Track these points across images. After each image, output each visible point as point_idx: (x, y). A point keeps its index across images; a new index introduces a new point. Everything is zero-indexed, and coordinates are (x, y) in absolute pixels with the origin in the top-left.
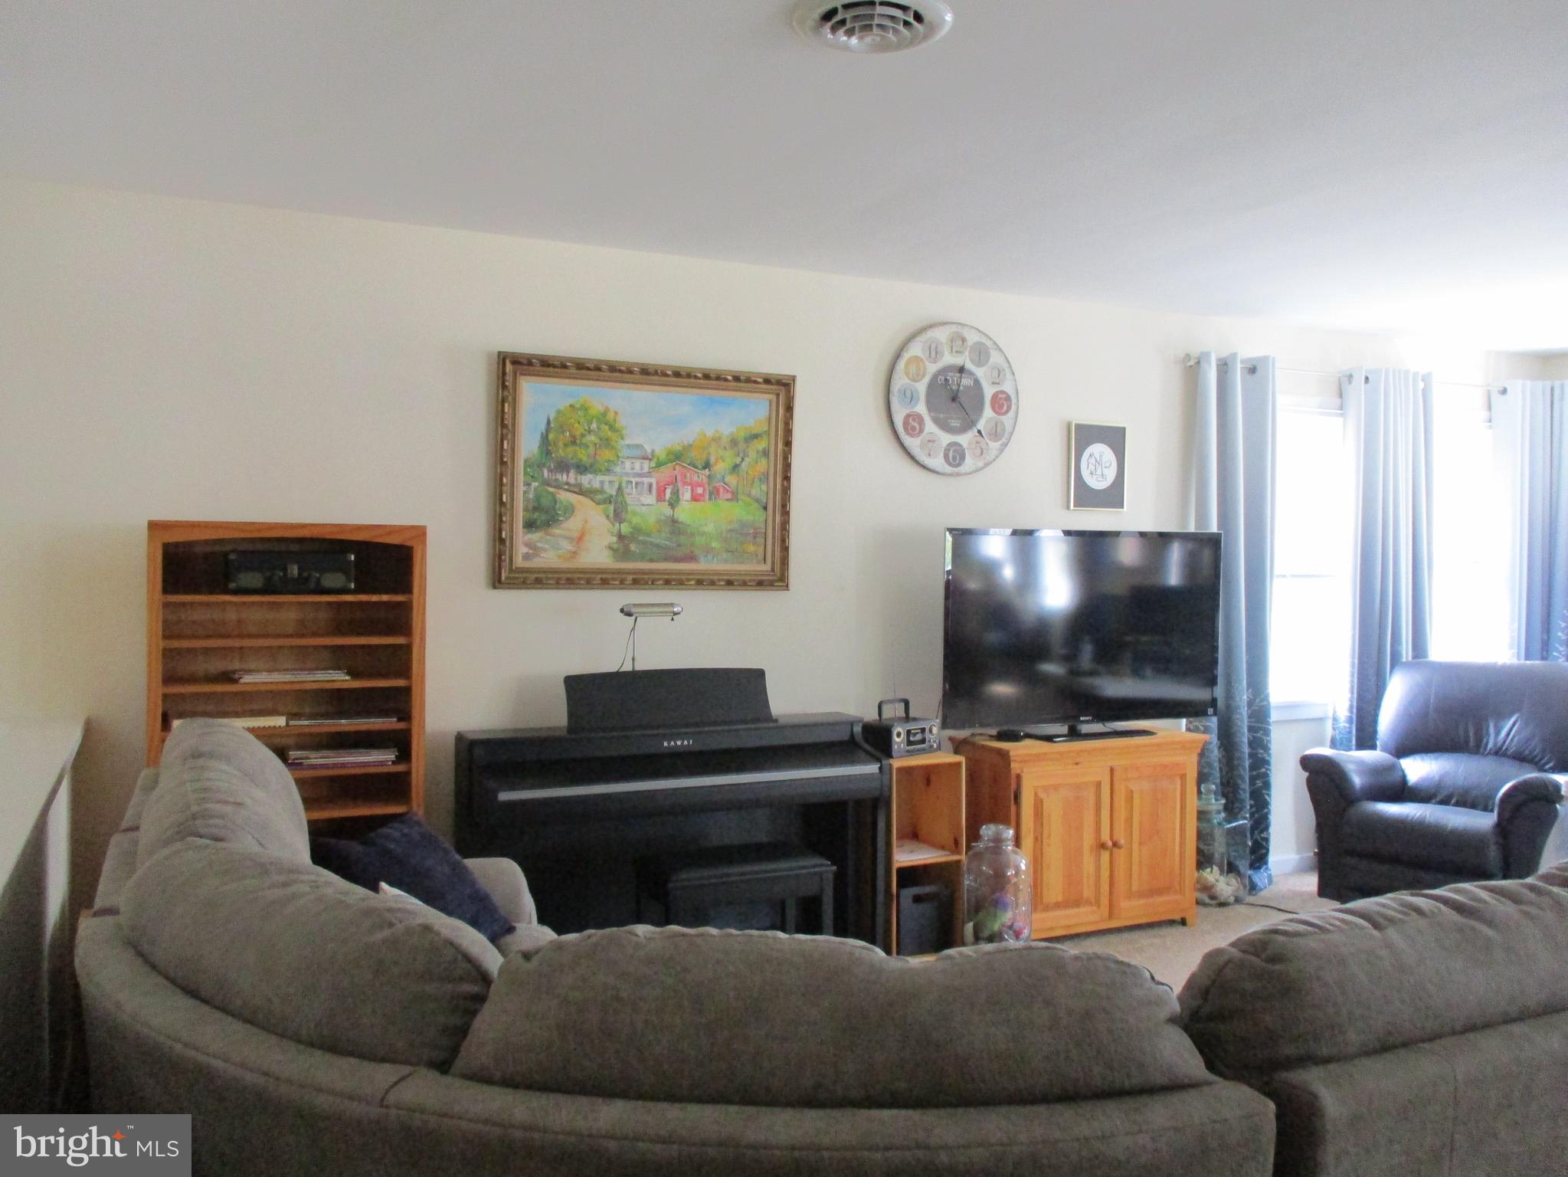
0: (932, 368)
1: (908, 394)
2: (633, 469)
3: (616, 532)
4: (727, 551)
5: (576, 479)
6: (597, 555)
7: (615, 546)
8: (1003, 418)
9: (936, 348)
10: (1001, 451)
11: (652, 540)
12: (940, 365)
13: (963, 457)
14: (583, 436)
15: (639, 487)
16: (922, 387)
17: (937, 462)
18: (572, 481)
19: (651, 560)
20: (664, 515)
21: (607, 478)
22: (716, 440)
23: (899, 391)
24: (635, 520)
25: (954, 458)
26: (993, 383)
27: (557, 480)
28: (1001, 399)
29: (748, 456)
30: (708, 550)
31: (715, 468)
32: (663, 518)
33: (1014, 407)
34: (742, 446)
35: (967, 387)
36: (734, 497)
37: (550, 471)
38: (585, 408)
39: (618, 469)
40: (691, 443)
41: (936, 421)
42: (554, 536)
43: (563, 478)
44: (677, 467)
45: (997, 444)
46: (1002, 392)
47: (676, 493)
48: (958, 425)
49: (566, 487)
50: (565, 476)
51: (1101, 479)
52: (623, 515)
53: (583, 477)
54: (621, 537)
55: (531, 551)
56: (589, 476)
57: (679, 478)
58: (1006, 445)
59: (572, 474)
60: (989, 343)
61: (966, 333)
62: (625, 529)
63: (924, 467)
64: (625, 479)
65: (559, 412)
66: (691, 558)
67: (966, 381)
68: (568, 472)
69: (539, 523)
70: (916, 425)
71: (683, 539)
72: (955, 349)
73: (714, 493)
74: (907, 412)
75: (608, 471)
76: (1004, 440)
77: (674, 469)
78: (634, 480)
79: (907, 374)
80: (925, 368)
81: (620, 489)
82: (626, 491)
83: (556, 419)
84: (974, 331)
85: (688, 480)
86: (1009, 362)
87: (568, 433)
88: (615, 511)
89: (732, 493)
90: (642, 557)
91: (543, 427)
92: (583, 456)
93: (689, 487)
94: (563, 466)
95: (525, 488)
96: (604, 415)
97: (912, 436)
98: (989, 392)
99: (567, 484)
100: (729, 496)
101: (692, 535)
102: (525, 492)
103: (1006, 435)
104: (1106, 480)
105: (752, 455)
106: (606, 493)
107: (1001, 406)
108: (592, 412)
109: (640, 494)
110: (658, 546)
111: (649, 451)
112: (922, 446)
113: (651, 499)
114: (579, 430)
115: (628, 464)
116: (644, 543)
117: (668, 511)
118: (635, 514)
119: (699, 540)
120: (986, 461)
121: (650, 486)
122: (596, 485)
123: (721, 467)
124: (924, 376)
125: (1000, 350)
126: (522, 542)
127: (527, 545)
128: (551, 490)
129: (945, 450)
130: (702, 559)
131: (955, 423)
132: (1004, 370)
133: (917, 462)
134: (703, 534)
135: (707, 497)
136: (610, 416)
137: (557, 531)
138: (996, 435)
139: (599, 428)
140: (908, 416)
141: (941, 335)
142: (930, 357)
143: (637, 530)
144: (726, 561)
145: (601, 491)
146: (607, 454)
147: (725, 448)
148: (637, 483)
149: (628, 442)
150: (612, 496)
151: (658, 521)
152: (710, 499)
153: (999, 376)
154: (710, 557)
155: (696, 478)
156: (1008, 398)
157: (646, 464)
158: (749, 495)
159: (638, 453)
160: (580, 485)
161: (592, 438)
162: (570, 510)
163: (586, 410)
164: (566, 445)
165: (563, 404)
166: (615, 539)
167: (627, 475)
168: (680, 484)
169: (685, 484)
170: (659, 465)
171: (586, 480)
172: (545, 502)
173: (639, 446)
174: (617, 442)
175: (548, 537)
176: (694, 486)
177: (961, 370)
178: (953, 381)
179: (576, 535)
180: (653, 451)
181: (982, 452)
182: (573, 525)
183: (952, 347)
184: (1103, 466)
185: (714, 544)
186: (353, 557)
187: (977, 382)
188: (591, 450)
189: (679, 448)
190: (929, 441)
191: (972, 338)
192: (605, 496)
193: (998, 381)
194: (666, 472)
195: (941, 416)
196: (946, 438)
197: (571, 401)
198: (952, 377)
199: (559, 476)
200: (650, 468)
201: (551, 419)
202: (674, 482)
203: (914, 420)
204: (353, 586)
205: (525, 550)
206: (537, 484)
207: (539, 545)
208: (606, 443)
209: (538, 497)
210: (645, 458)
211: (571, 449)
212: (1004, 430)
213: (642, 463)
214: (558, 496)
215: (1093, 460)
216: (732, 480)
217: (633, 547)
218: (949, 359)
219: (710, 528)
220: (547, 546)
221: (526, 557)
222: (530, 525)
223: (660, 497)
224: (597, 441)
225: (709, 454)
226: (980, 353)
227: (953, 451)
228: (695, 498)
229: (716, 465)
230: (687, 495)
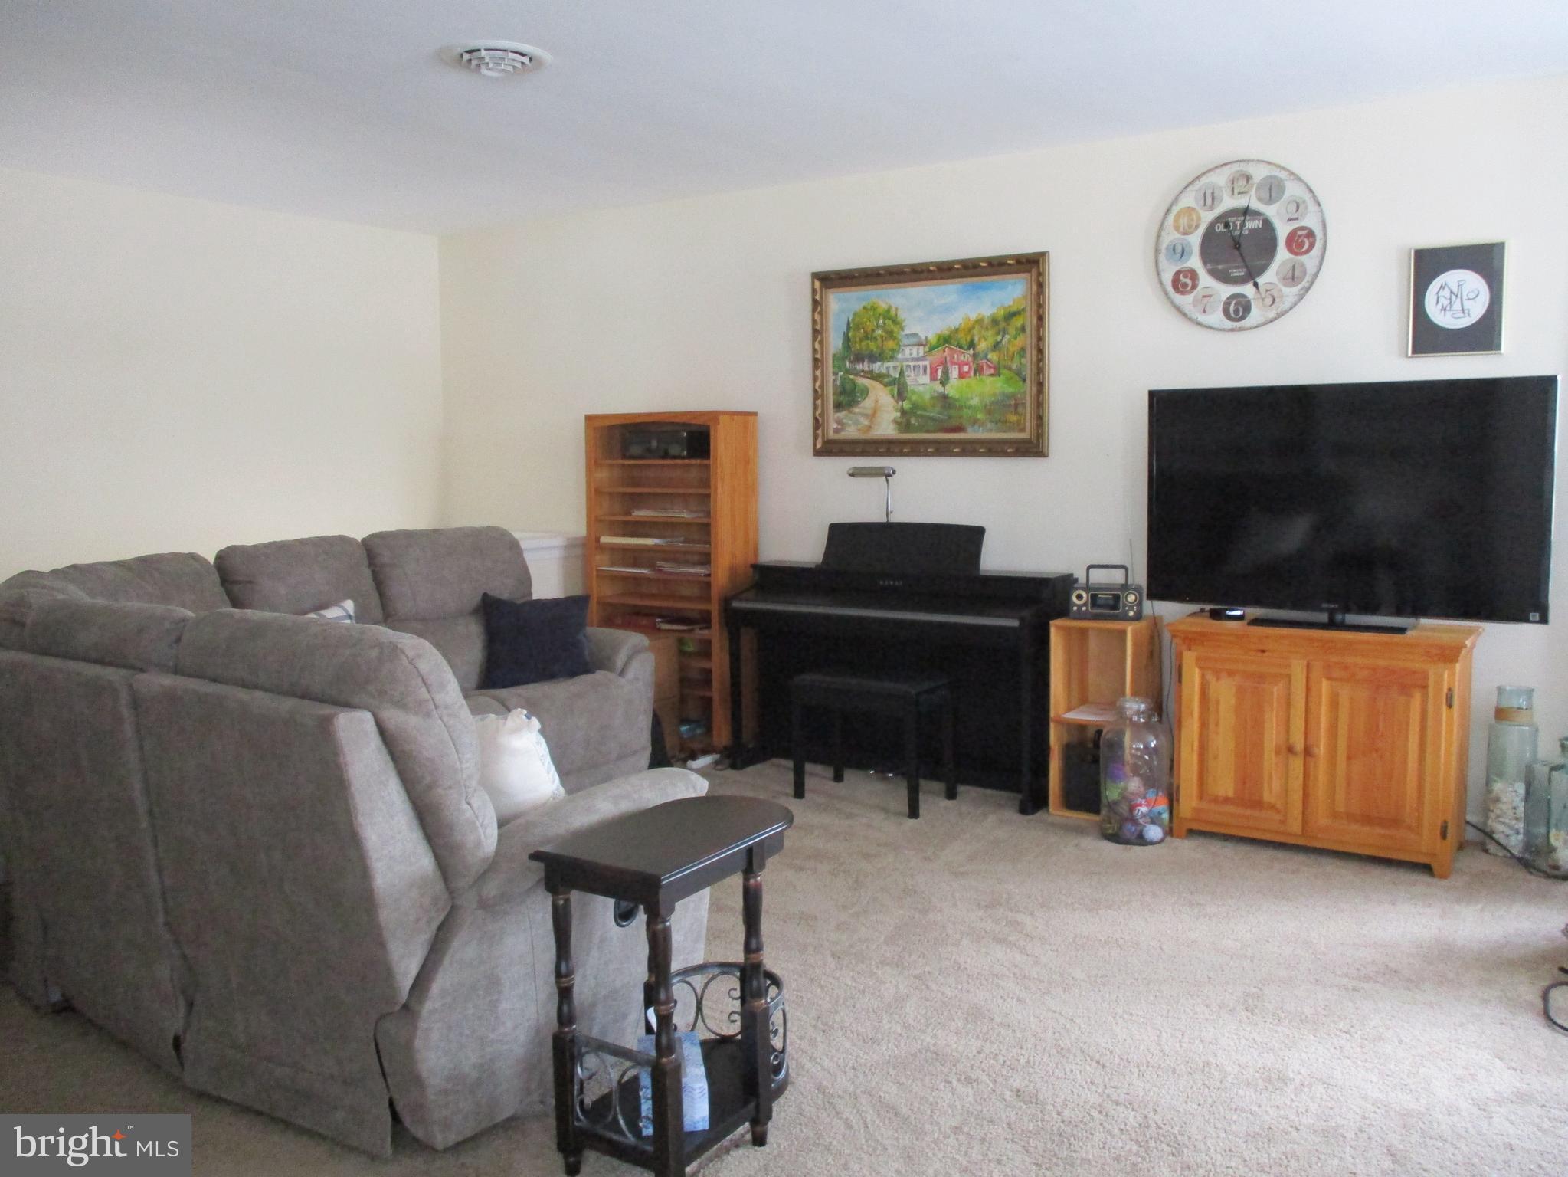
0: (1208, 217)
1: (1179, 249)
2: (911, 354)
3: (899, 408)
4: (991, 421)
5: (869, 367)
6: (886, 428)
7: (899, 420)
8: (1303, 258)
9: (1213, 193)
10: (1301, 297)
11: (928, 414)
12: (1219, 210)
13: (1247, 309)
14: (873, 331)
15: (917, 369)
16: (1195, 240)
17: (1217, 317)
18: (866, 369)
19: (928, 431)
20: (937, 392)
21: (891, 364)
22: (979, 321)
23: (1167, 248)
24: (914, 398)
25: (1236, 311)
26: (1290, 220)
27: (855, 369)
28: (1300, 236)
29: (1008, 333)
30: (975, 422)
31: (979, 347)
32: (936, 395)
33: (1318, 244)
34: (1003, 324)
35: (1251, 230)
36: (997, 373)
37: (851, 362)
38: (874, 308)
39: (900, 356)
40: (957, 327)
41: (1213, 273)
42: (854, 414)
43: (859, 367)
44: (946, 350)
45: (1295, 290)
46: (1302, 228)
47: (946, 373)
48: (1243, 274)
49: (862, 374)
50: (861, 365)
51: (1462, 315)
52: (905, 395)
53: (874, 365)
54: (903, 412)
55: (839, 427)
56: (879, 364)
57: (948, 359)
58: (1308, 289)
59: (866, 363)
60: (1283, 175)
61: (1251, 169)
62: (906, 405)
63: (1199, 324)
64: (905, 364)
65: (855, 314)
66: (959, 429)
67: (1252, 224)
68: (863, 362)
69: (844, 402)
70: (1188, 281)
71: (953, 413)
72: (1236, 191)
73: (978, 370)
74: (1178, 268)
75: (892, 358)
76: (1305, 283)
77: (944, 352)
78: (912, 364)
79: (1177, 228)
80: (1199, 219)
81: (901, 373)
82: (906, 374)
83: (853, 319)
84: (1264, 165)
85: (956, 360)
86: (1311, 191)
87: (862, 331)
88: (898, 390)
89: (995, 368)
90: (920, 429)
91: (845, 328)
92: (873, 346)
93: (957, 367)
94: (859, 358)
95: (834, 377)
96: (888, 311)
97: (1183, 293)
98: (1283, 231)
99: (863, 371)
100: (992, 371)
101: (961, 408)
102: (834, 381)
103: (1308, 278)
104: (1469, 315)
105: (1012, 331)
106: (891, 376)
107: (1301, 245)
108: (880, 310)
109: (918, 375)
110: (932, 419)
111: (923, 338)
112: (1195, 303)
113: (925, 379)
114: (870, 325)
115: (907, 350)
116: (922, 416)
117: (939, 388)
118: (914, 392)
119: (966, 413)
120: (1279, 311)
121: (925, 368)
122: (884, 371)
123: (982, 346)
124: (1197, 227)
125: (1300, 180)
126: (833, 418)
127: (839, 422)
128: (851, 377)
129: (1224, 303)
130: (970, 430)
131: (1238, 273)
132: (1304, 202)
133: (1190, 319)
134: (970, 407)
135: (972, 373)
136: (893, 313)
137: (856, 410)
138: (1292, 277)
139: (885, 324)
140: (1178, 273)
141: (1220, 179)
142: (1205, 205)
143: (915, 406)
144: (991, 430)
145: (888, 375)
146: (891, 344)
147: (987, 328)
148: (914, 367)
149: (907, 331)
150: (896, 379)
151: (933, 398)
152: (975, 374)
153: (1297, 211)
154: (976, 427)
155: (962, 358)
156: (1311, 234)
157: (921, 349)
158: (1010, 369)
159: (914, 340)
160: (871, 372)
161: (879, 332)
162: (865, 392)
163: (874, 309)
164: (861, 340)
165: (858, 307)
166: (899, 414)
167: (907, 360)
168: (949, 364)
169: (954, 363)
170: (932, 349)
171: (877, 367)
172: (848, 387)
173: (915, 335)
174: (899, 333)
175: (851, 415)
176: (961, 365)
177: (1246, 212)
178: (1235, 226)
179: (869, 412)
180: (926, 338)
181: (1274, 300)
182: (867, 404)
183: (1233, 188)
184: (1465, 298)
185: (979, 416)
186: (685, 434)
187: (1268, 224)
188: (879, 340)
189: (947, 333)
190: (1204, 297)
191: (1259, 173)
192: (891, 379)
193: (1295, 216)
194: (937, 355)
195: (1220, 267)
196: (1226, 291)
197: (864, 304)
198: (1234, 223)
199: (857, 366)
200: (925, 352)
201: (850, 320)
202: (944, 364)
203: (1185, 277)
204: (685, 453)
205: (835, 426)
206: (842, 373)
207: (845, 421)
208: (891, 335)
209: (843, 385)
210: (921, 344)
211: (864, 343)
212: (1305, 273)
213: (918, 349)
214: (856, 381)
215: (1446, 292)
216: (993, 356)
217: (913, 421)
218: (1228, 203)
219: (975, 401)
220: (850, 422)
221: (836, 431)
222: (838, 406)
223: (933, 378)
224: (884, 334)
225: (973, 336)
226: (1270, 189)
227: (1235, 304)
228: (962, 375)
229: (979, 345)
230: (954, 373)
